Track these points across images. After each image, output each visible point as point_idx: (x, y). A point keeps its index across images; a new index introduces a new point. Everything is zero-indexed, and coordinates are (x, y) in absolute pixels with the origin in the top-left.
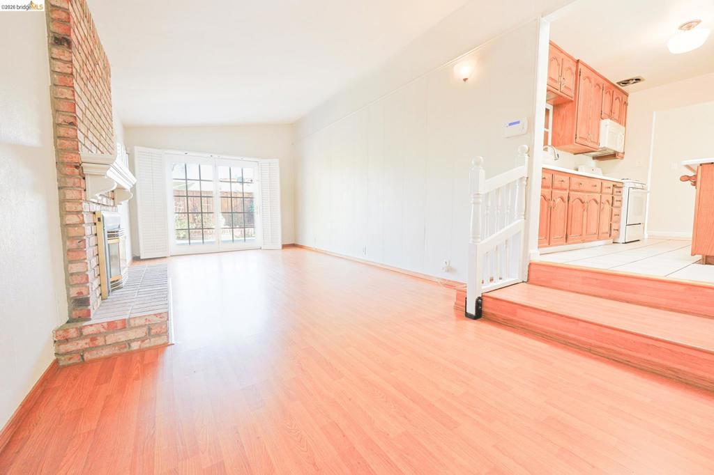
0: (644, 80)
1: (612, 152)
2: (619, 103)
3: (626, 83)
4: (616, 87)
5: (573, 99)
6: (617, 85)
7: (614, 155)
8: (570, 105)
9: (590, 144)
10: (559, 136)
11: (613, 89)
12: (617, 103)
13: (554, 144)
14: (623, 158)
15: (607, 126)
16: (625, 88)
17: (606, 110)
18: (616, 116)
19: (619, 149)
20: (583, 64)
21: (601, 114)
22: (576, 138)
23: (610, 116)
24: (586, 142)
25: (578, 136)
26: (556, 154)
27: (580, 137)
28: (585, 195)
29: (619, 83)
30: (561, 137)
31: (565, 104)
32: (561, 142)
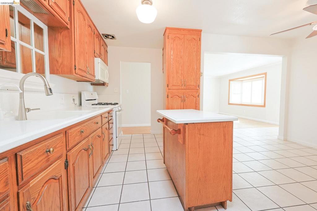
0: (116, 39)
1: (103, 83)
2: (103, 49)
3: (107, 36)
4: (102, 38)
6: (102, 35)
7: (103, 84)
8: (66, 31)
9: (88, 76)
10: (57, 62)
11: (100, 37)
13: (52, 72)
14: (107, 86)
16: (106, 40)
17: (97, 51)
18: (103, 57)
19: (106, 80)
21: (95, 53)
22: (75, 69)
23: (100, 56)
24: (85, 74)
25: (77, 68)
26: (48, 87)
27: (79, 69)
28: (89, 139)
29: (103, 35)
30: (59, 65)
31: (61, 29)
32: (60, 70)
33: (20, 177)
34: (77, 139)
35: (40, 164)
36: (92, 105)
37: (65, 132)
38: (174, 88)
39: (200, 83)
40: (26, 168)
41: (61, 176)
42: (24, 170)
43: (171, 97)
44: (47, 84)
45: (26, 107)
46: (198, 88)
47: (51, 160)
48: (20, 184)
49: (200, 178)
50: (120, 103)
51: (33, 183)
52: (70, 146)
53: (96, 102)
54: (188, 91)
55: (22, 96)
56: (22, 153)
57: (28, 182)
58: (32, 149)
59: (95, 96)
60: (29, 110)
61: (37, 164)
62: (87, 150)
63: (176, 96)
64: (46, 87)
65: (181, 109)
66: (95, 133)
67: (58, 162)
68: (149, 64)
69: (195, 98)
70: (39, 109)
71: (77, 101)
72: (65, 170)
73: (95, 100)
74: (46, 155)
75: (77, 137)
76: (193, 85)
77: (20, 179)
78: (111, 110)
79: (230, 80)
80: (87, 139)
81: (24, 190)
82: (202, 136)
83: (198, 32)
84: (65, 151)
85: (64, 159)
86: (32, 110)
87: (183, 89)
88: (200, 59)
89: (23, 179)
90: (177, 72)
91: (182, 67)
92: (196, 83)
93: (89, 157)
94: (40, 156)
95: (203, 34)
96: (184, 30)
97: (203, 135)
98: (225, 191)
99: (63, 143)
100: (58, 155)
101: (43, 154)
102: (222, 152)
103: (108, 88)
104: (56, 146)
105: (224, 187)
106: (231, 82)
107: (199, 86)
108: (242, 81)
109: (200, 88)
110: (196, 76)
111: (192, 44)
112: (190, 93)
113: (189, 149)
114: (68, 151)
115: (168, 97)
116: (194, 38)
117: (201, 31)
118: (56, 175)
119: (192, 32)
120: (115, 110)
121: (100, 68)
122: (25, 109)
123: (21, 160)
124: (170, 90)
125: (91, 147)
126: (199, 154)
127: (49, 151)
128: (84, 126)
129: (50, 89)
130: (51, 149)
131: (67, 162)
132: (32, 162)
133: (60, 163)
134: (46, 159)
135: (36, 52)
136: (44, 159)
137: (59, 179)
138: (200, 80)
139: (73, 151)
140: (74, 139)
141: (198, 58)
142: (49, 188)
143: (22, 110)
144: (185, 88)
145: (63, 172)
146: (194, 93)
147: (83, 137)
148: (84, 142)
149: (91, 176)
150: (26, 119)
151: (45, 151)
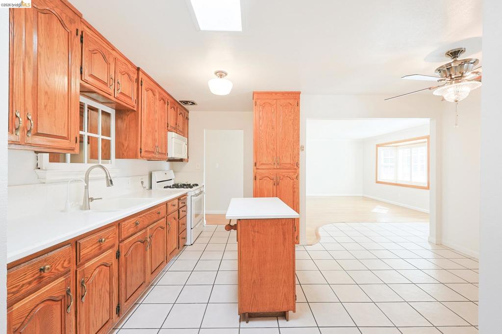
0: (197, 105)
2: (182, 118)
3: (186, 103)
4: (180, 104)
5: (135, 109)
6: (179, 102)
7: (181, 160)
8: (133, 114)
9: (158, 156)
10: (123, 146)
11: (177, 105)
12: (180, 118)
14: (188, 161)
15: (173, 138)
16: (186, 106)
17: (172, 123)
18: (181, 128)
19: (184, 156)
20: (144, 73)
21: (168, 127)
22: (141, 152)
23: (176, 130)
24: (154, 155)
25: (143, 150)
26: (109, 179)
27: (146, 151)
28: (146, 231)
29: (181, 102)
30: (125, 148)
31: (128, 111)
32: (125, 154)
33: (78, 259)
34: (131, 231)
35: (93, 251)
36: (165, 187)
37: (118, 224)
38: (263, 167)
39: (299, 160)
40: (83, 252)
41: (112, 264)
42: (81, 254)
43: (260, 179)
44: (108, 176)
45: (90, 197)
46: (296, 167)
47: (103, 248)
48: (78, 264)
49: (255, 281)
50: (203, 183)
51: (87, 265)
52: (123, 237)
53: (171, 183)
54: (282, 171)
55: (87, 188)
56: (81, 241)
57: (84, 264)
58: (88, 239)
59: (171, 175)
60: (92, 199)
61: (92, 250)
62: (143, 242)
63: (265, 178)
64: (108, 179)
65: (273, 197)
66: (155, 224)
67: (110, 251)
68: (242, 132)
69: (292, 181)
70: (101, 199)
71: (147, 184)
72: (117, 260)
73: (171, 180)
74: (98, 244)
75: (132, 229)
76: (289, 162)
77: (78, 261)
78: (185, 195)
79: (378, 146)
80: (144, 231)
81: (81, 269)
82: (256, 233)
83: (296, 96)
84: (118, 242)
85: (116, 248)
86: (95, 199)
87: (274, 169)
88: (298, 130)
89: (80, 261)
90: (267, 147)
91: (273, 140)
92: (293, 160)
93: (145, 250)
94: (94, 244)
95: (302, 97)
96: (276, 94)
97: (258, 232)
98: (286, 300)
99: (115, 234)
100: (110, 244)
101: (96, 243)
102: (280, 252)
103: (188, 163)
104: (108, 237)
105: (285, 294)
106: (379, 148)
107: (297, 165)
108: (397, 146)
109: (299, 168)
110: (293, 151)
111: (287, 110)
112: (285, 174)
113: (242, 247)
114: (120, 242)
115: (255, 179)
116: (289, 103)
117: (299, 93)
118: (107, 263)
119: (287, 95)
120: (189, 195)
121: (173, 144)
122: (89, 199)
123: (80, 246)
124: (258, 170)
125: (148, 240)
126: (253, 253)
127: (101, 241)
128: (140, 217)
129: (111, 181)
130: (103, 239)
131: (119, 252)
132: (88, 248)
133: (111, 252)
134: (98, 248)
135: (102, 139)
136: (97, 247)
137: (110, 266)
138: (299, 157)
139: (125, 242)
140: (128, 230)
141: (296, 128)
142: (100, 273)
143: (86, 200)
144: (278, 167)
145: (114, 261)
146: (290, 174)
147: (139, 229)
148: (139, 234)
149: (149, 271)
150: (89, 209)
151: (98, 240)
